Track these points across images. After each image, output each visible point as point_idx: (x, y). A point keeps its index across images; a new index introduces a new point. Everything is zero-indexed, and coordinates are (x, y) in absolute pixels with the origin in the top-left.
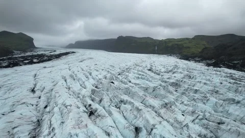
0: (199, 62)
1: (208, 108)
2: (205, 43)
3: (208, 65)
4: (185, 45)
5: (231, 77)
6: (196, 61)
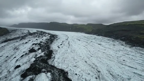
2: (92, 27)
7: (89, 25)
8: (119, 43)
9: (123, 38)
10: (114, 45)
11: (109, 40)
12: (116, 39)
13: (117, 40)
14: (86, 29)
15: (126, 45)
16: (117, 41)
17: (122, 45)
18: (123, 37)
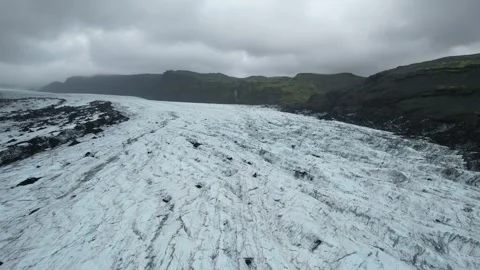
0: (309, 115)
1: (322, 142)
2: (313, 86)
3: (320, 118)
4: (284, 90)
5: (339, 127)
6: (305, 115)
7: (304, 78)
8: (430, 159)
9: (444, 128)
10: (398, 178)
11: (370, 140)
12: (407, 135)
13: (413, 142)
14: (289, 94)
15: (471, 174)
16: (417, 148)
17: (449, 173)
18: (442, 121)
